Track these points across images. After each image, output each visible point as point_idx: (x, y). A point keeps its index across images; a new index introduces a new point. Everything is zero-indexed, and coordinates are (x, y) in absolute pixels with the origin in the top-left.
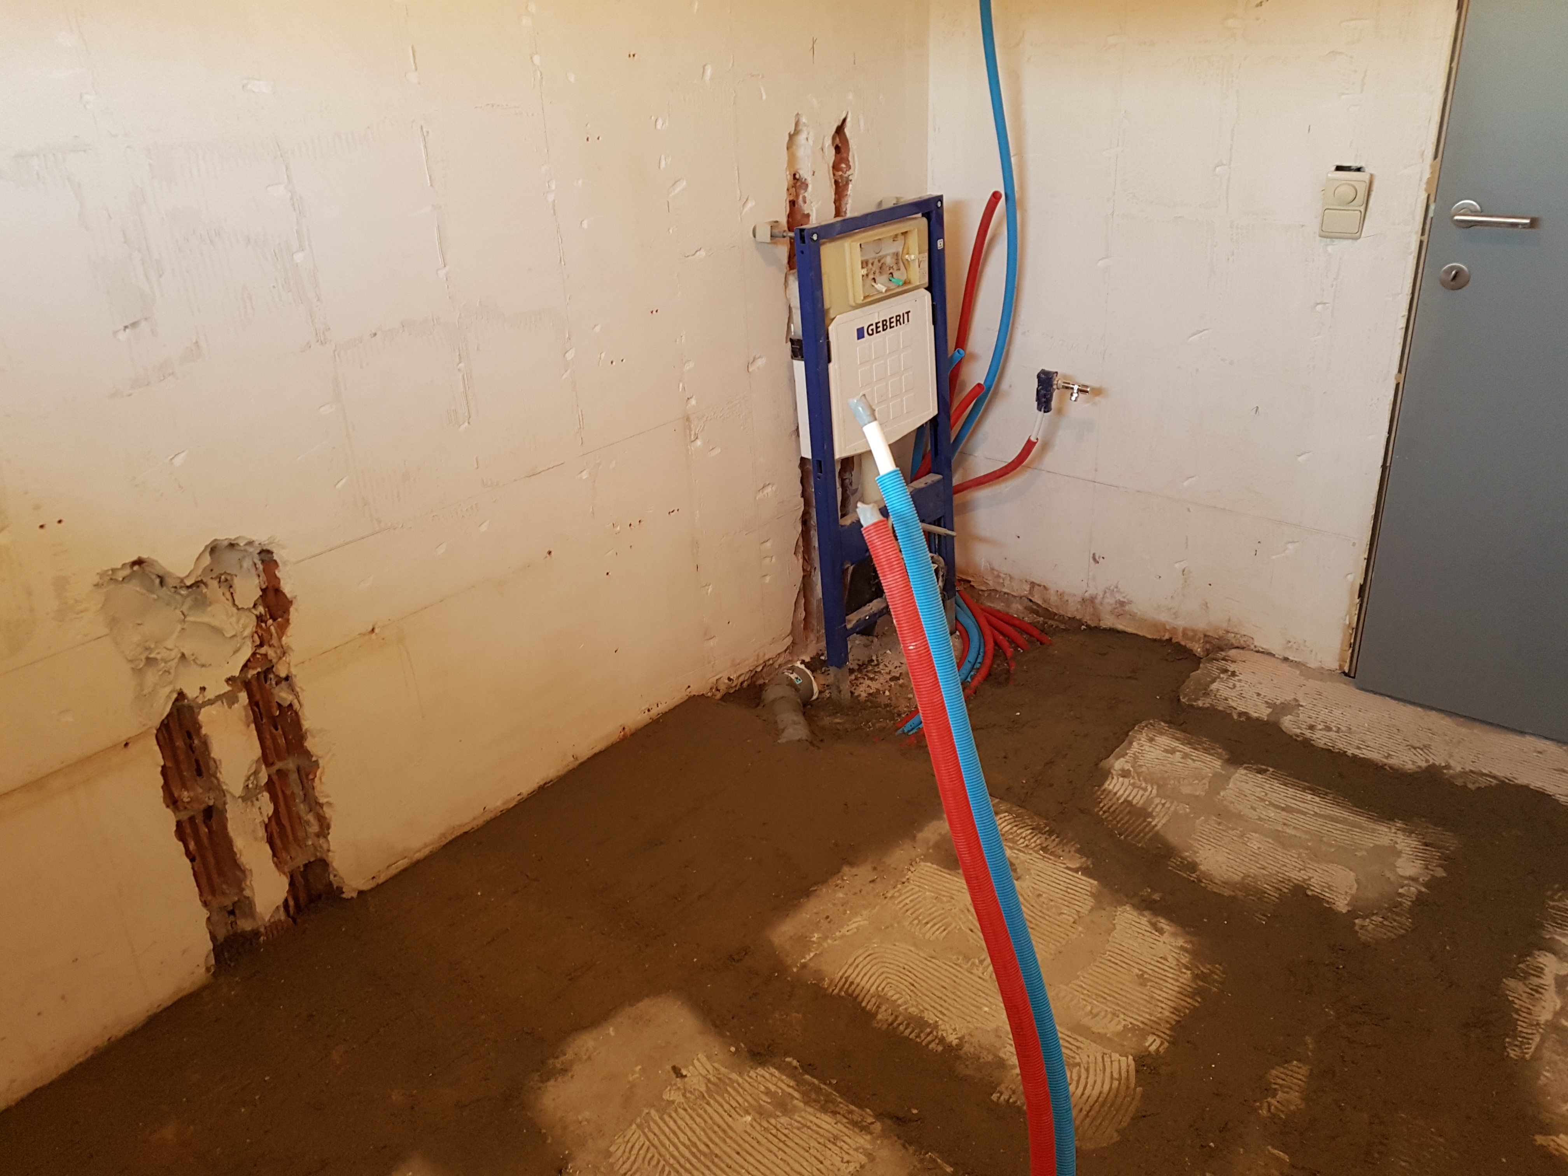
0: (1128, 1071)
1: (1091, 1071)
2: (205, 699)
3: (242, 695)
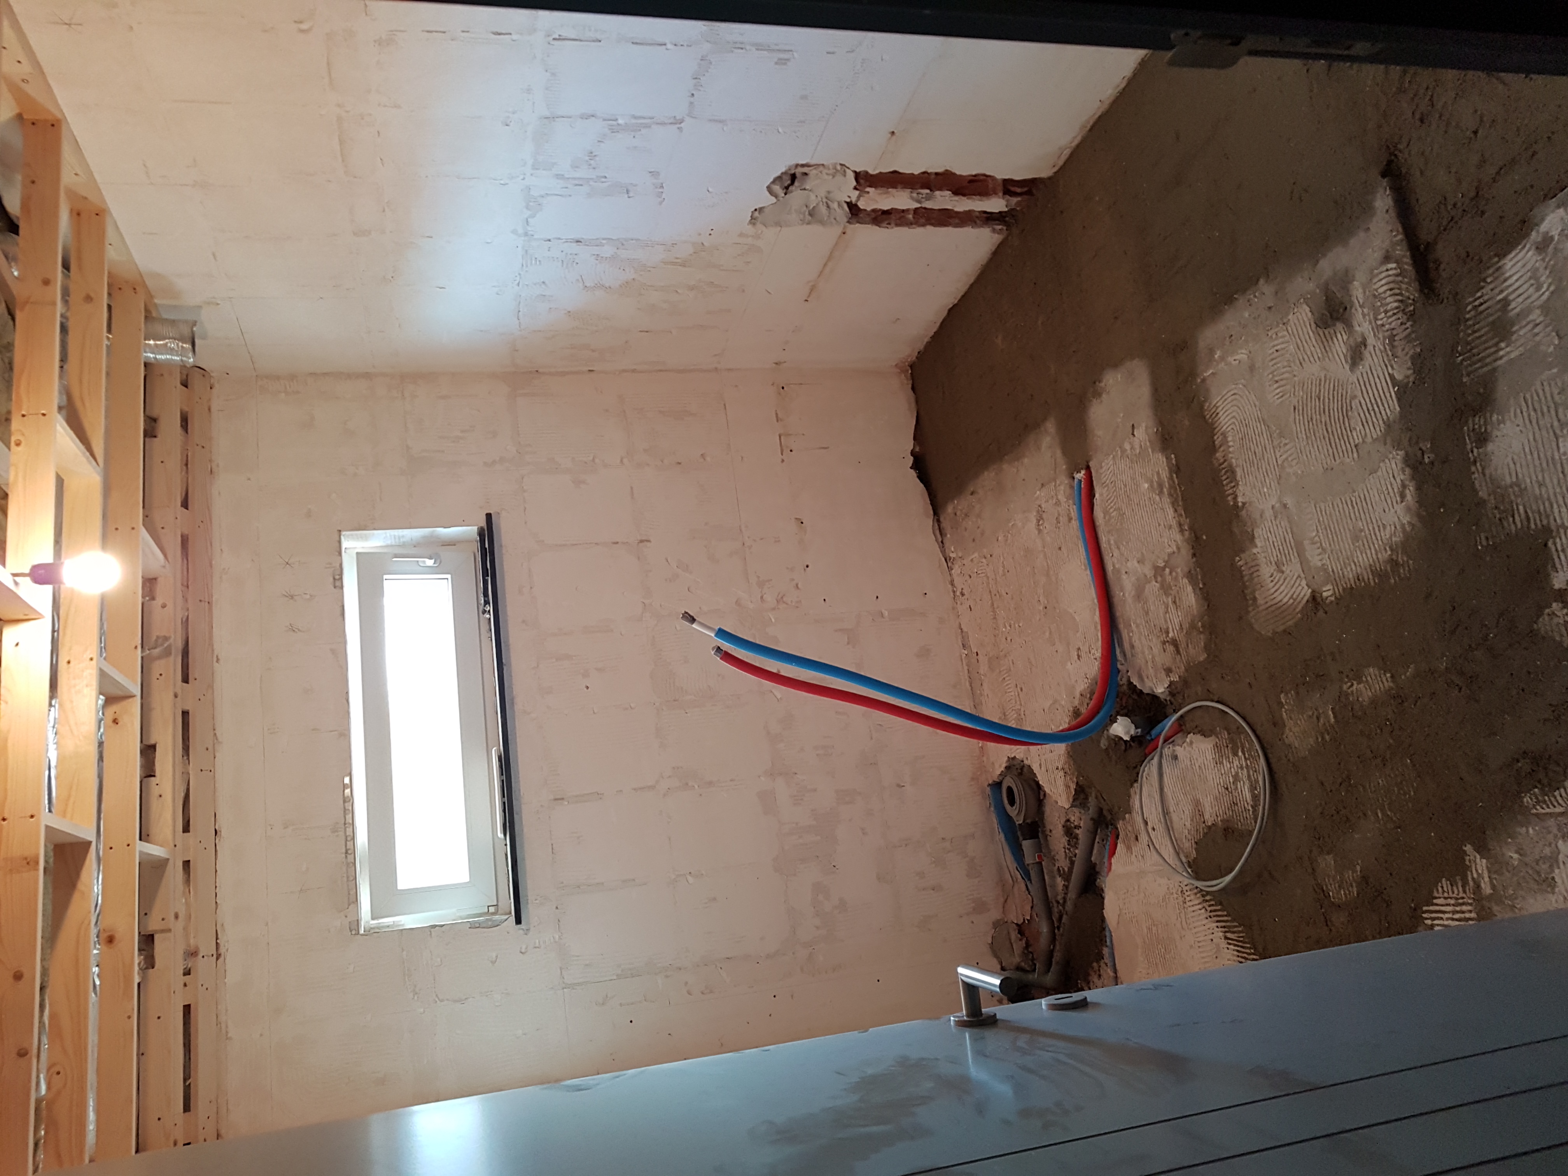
0: (1302, 598)
1: (1286, 582)
2: (854, 200)
3: (868, 189)
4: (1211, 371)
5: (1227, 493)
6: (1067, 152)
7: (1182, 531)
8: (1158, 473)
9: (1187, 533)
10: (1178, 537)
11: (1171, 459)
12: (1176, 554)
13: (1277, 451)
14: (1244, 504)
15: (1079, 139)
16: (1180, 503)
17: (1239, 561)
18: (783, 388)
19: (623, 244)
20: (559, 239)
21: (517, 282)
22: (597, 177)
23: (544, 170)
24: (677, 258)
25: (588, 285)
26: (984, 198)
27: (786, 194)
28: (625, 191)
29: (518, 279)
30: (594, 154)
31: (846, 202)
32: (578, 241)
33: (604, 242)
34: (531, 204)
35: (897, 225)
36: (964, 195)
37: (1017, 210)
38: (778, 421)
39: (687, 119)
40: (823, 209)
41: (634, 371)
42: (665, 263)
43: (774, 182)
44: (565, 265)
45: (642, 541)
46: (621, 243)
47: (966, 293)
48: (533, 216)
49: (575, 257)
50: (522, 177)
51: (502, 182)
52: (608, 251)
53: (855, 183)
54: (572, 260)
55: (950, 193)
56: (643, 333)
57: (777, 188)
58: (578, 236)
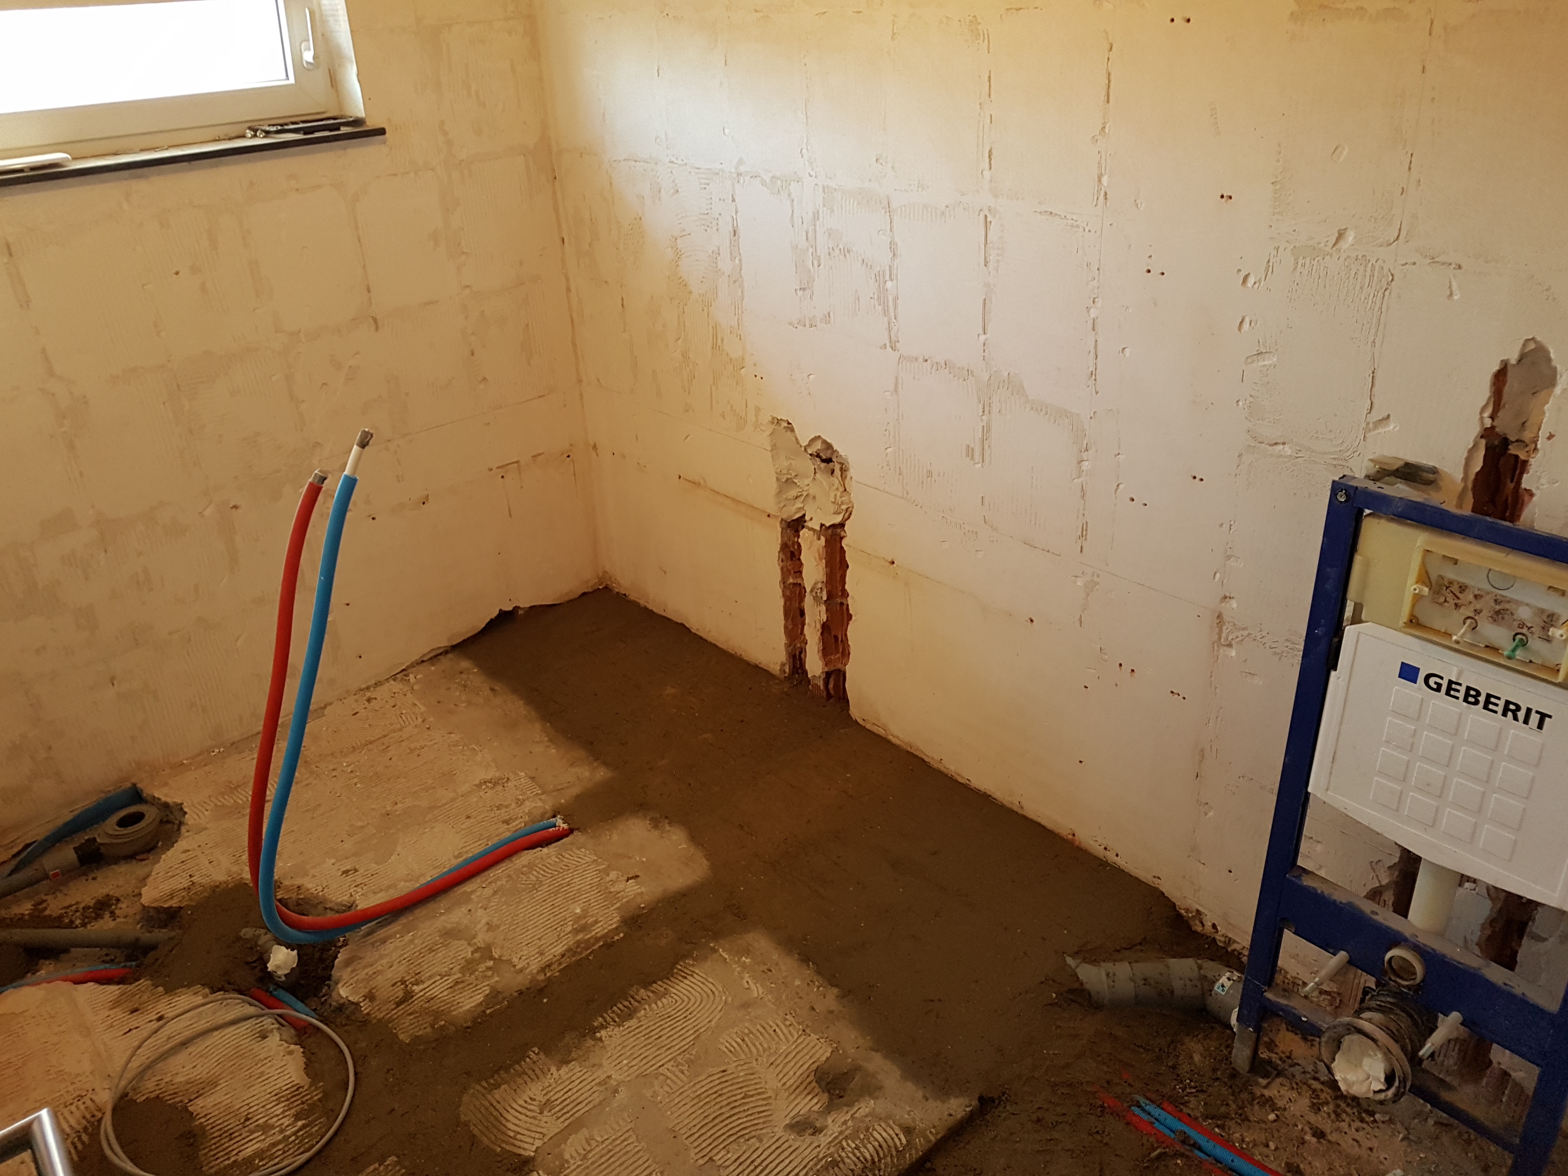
0: (519, 1147)
1: (531, 1120)
2: (809, 524)
3: (823, 539)
4: (726, 956)
5: (605, 1015)
6: (881, 732)
7: (543, 970)
8: (596, 922)
9: (541, 977)
10: (534, 967)
11: (618, 935)
12: (513, 969)
13: (672, 1063)
14: (600, 1039)
15: (897, 742)
16: (573, 959)
17: (534, 1052)
18: (568, 456)
19: (735, 282)
20: (736, 213)
21: (675, 161)
22: (819, 257)
23: (824, 198)
24: (722, 340)
25: (678, 241)
26: (821, 654)
27: (811, 455)
28: (803, 286)
29: (680, 162)
30: (847, 254)
31: (804, 515)
32: (735, 231)
34: (779, 182)
35: (782, 569)
36: (822, 634)
37: (808, 686)
38: (533, 457)
39: (897, 355)
40: (794, 492)
41: (568, 290)
42: (715, 328)
43: (825, 442)
44: (703, 217)
45: (375, 320)
46: (737, 280)
47: (706, 641)
48: (764, 183)
49: (715, 229)
50: (812, 173)
51: (804, 151)
52: (726, 265)
53: (828, 525)
54: (710, 225)
55: (825, 620)
56: (620, 301)
57: (818, 446)
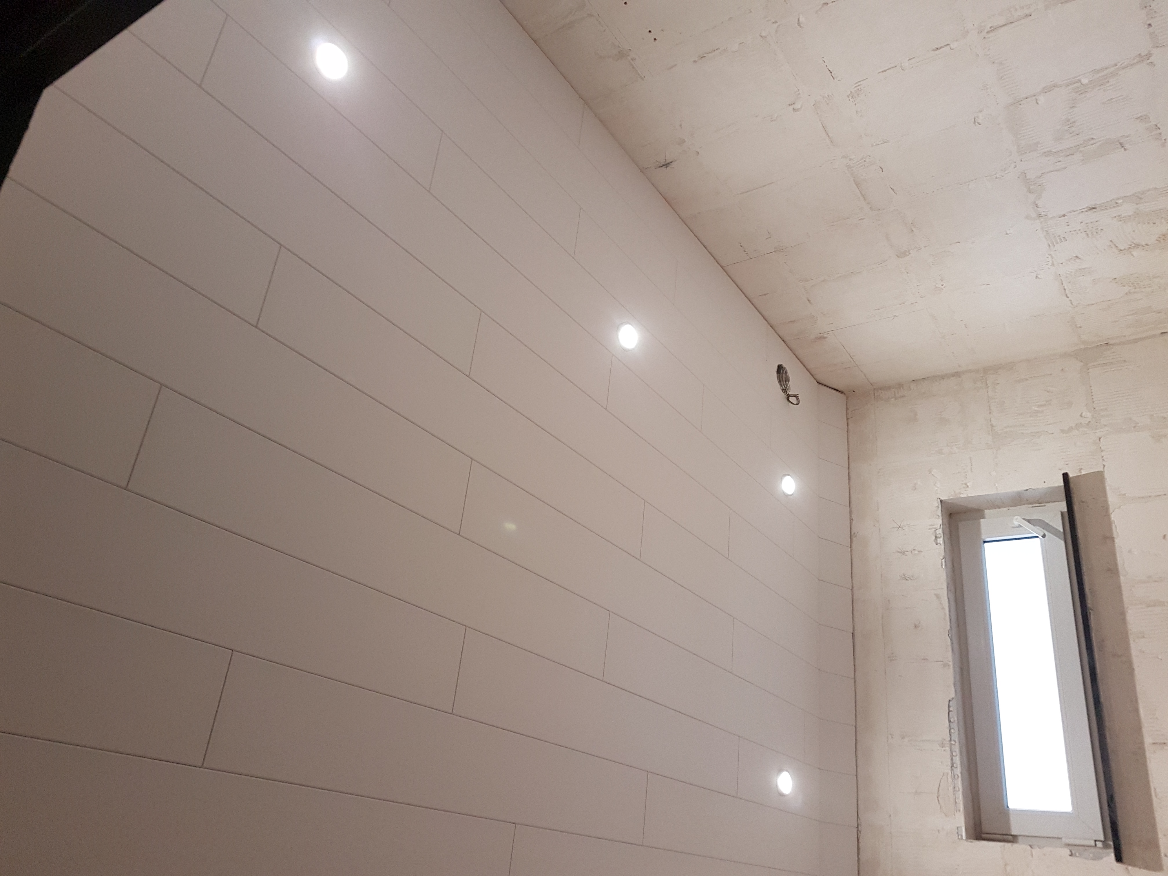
19: (1141, 198)
20: (1073, 211)
21: (1051, 262)
22: (1084, 141)
25: (1122, 248)
29: (1050, 259)
30: (1072, 121)
32: (1092, 209)
33: (1120, 201)
34: (1031, 187)
39: (1155, 51)
44: (1090, 235)
48: (1038, 197)
49: (1096, 224)
50: (1013, 165)
51: (997, 176)
52: (1127, 209)
54: (1094, 228)
58: (1091, 204)
